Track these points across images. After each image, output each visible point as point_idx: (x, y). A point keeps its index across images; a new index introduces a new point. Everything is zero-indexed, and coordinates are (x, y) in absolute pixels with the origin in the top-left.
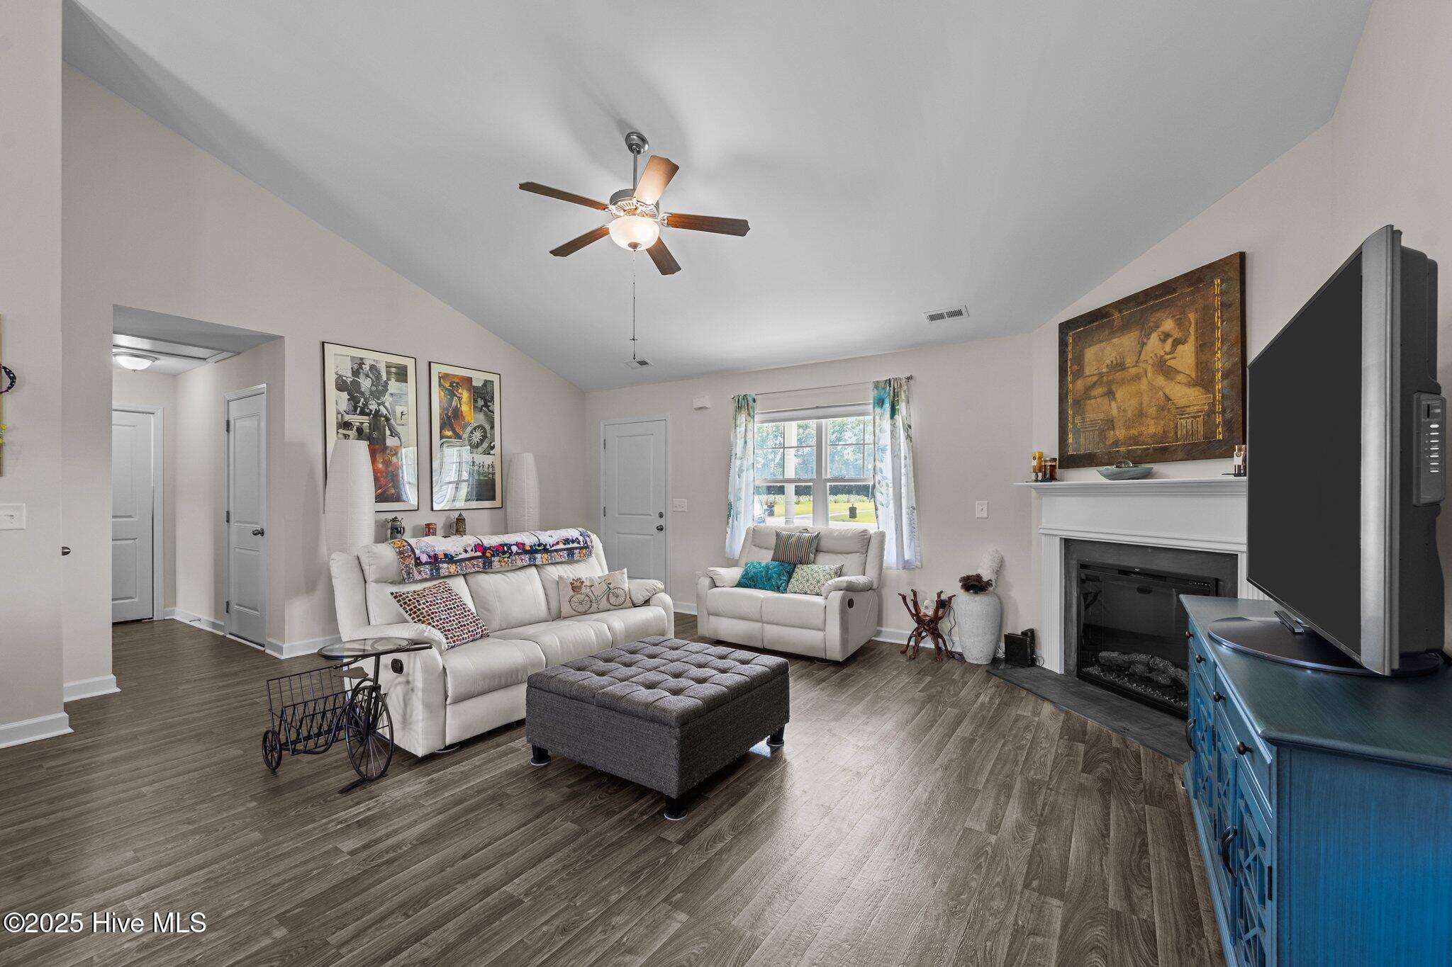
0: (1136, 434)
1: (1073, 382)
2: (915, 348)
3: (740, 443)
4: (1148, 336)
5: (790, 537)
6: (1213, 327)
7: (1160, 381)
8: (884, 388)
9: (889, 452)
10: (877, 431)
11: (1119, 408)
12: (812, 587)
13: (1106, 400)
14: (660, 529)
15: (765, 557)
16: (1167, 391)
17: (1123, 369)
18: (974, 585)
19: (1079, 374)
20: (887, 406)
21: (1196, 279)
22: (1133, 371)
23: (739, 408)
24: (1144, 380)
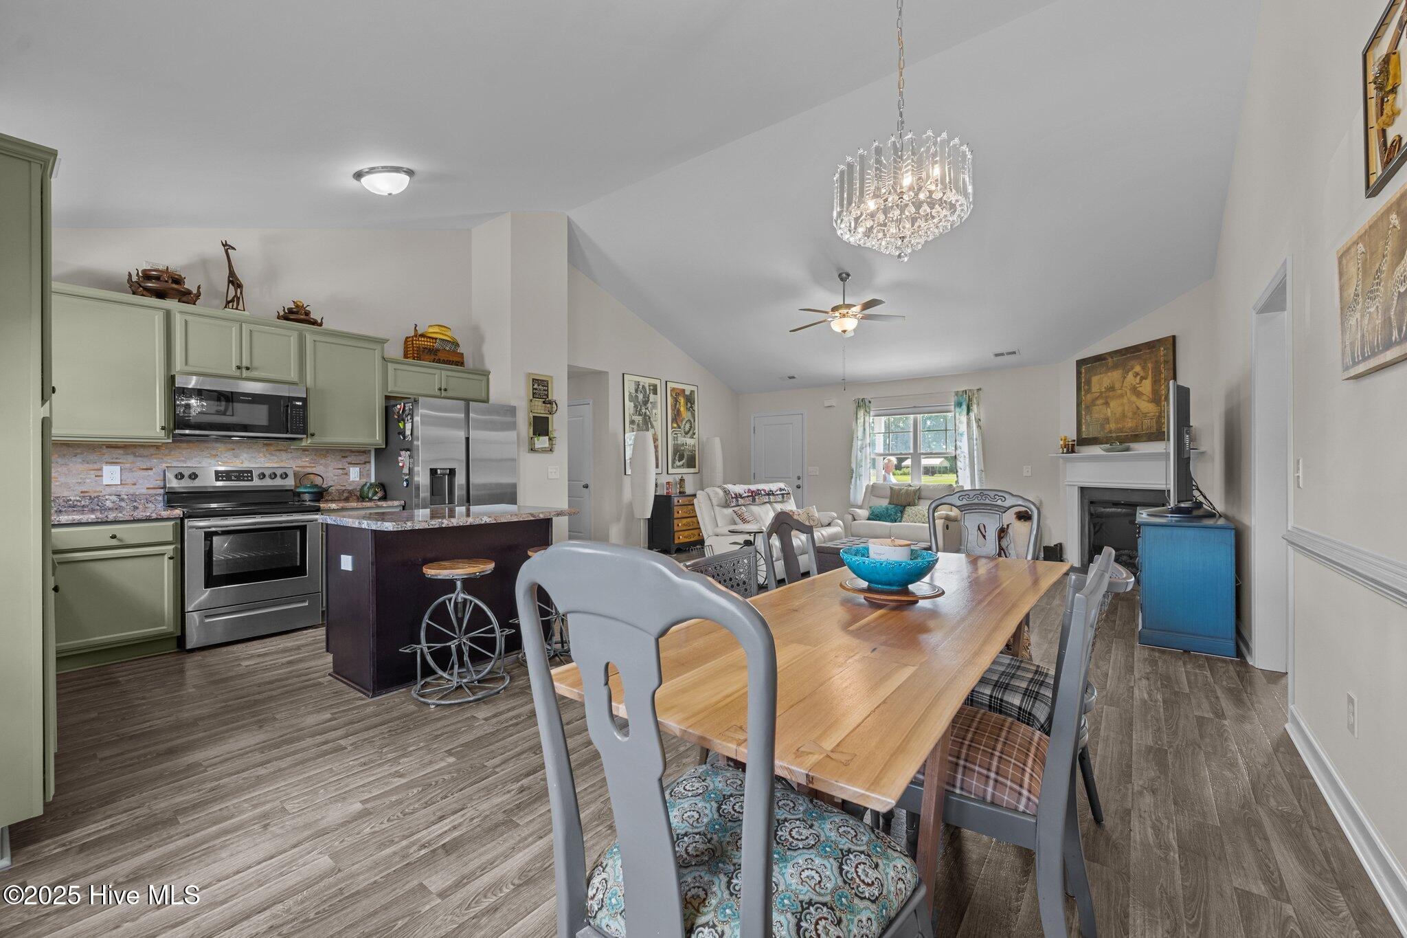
0: (1121, 426)
1: (1085, 395)
2: (982, 371)
3: (860, 429)
4: (1127, 373)
5: (900, 490)
6: (1160, 373)
7: (1134, 398)
8: (962, 395)
9: (965, 437)
10: (957, 422)
11: (1112, 412)
12: (920, 519)
13: (1104, 407)
14: (798, 487)
15: (884, 503)
16: (1138, 404)
17: (1114, 390)
18: (1024, 516)
19: (1089, 391)
20: (964, 407)
21: (1152, 346)
22: (1119, 392)
23: (859, 406)
24: (1125, 397)
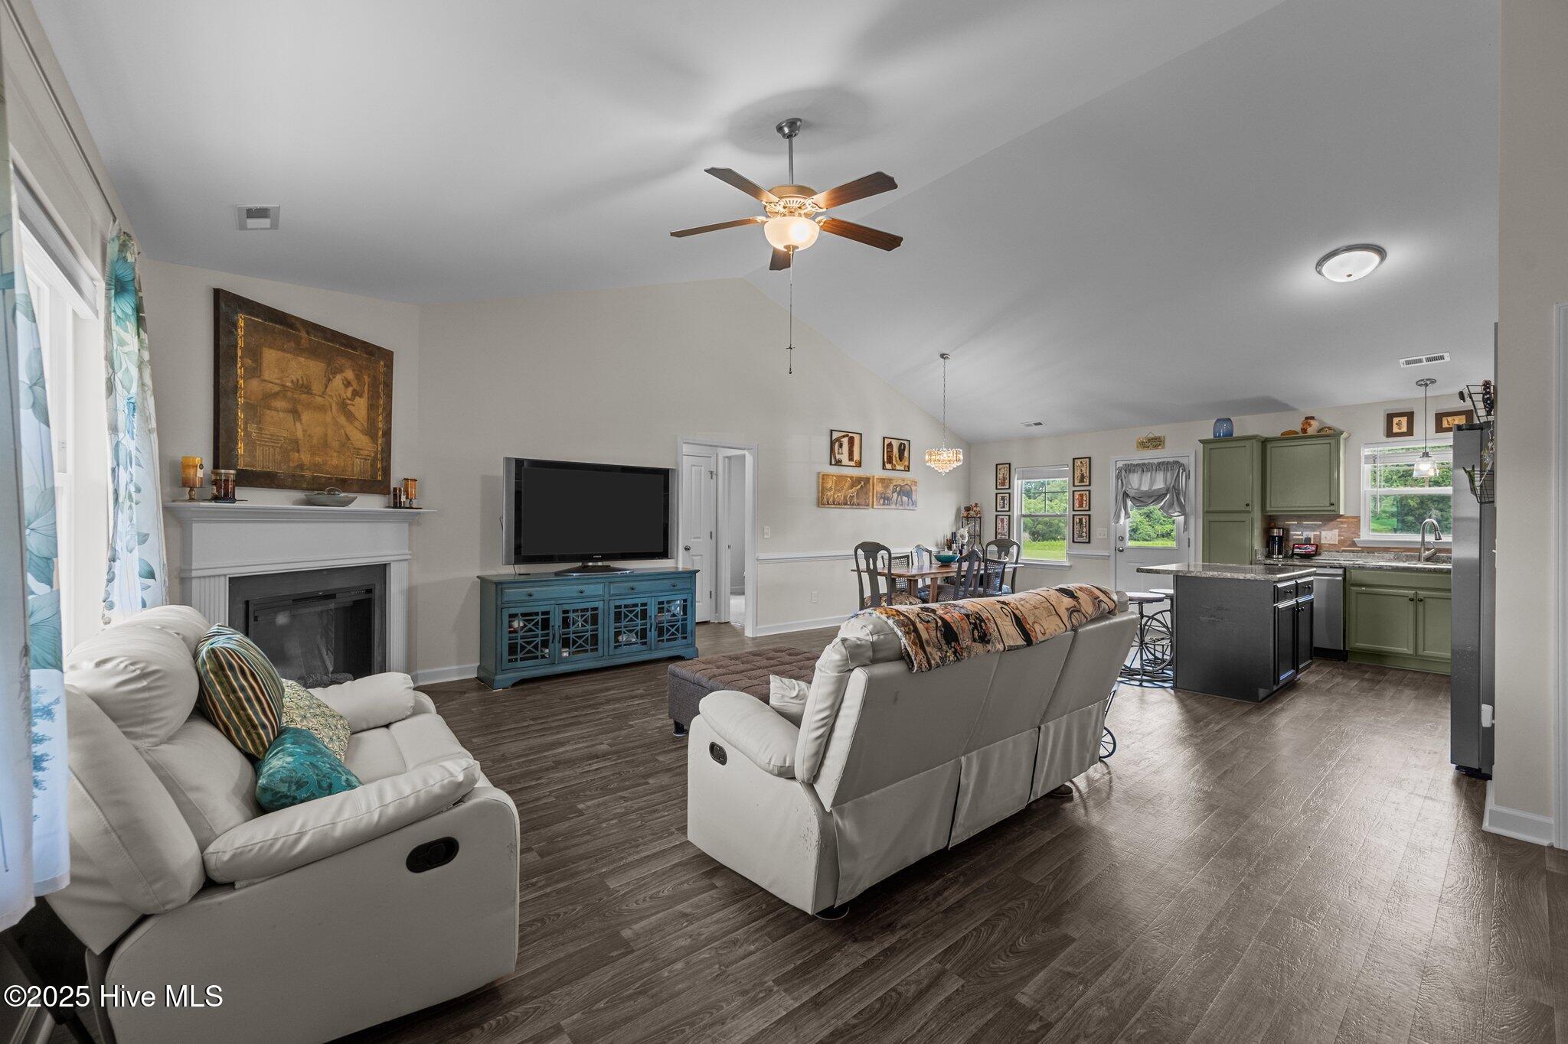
0: (320, 460)
4: (334, 374)
7: (342, 420)
11: (304, 431)
16: (348, 432)
17: (307, 393)
19: (254, 373)
21: (370, 351)
22: (319, 400)
24: (329, 413)
